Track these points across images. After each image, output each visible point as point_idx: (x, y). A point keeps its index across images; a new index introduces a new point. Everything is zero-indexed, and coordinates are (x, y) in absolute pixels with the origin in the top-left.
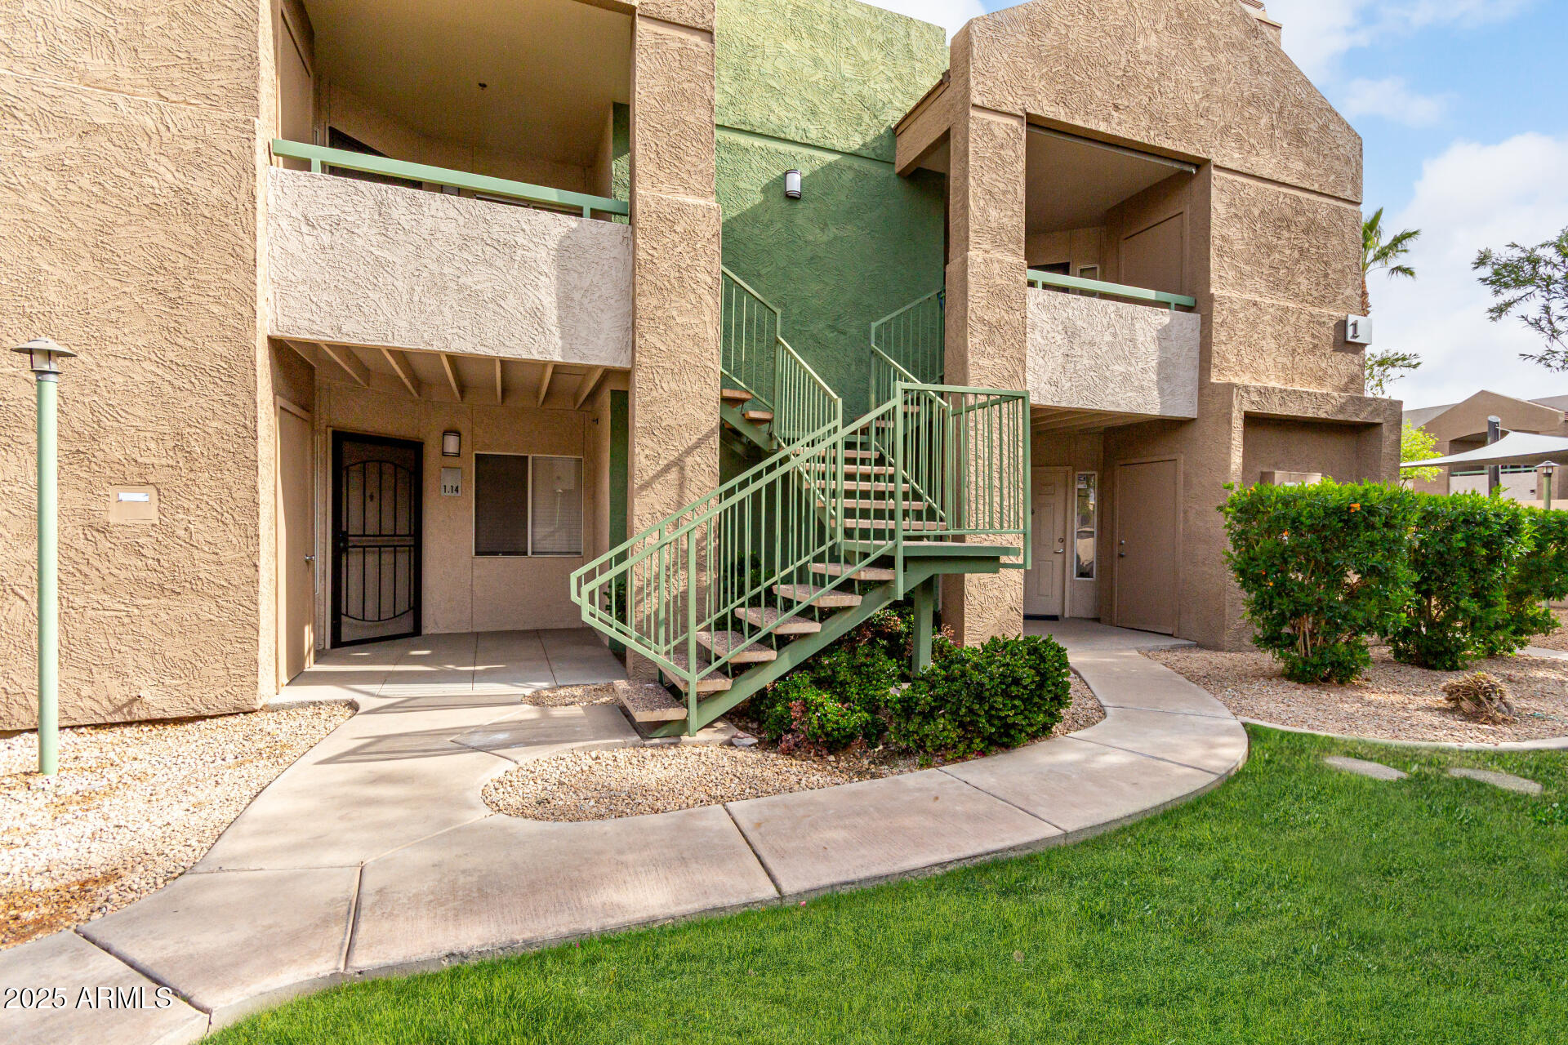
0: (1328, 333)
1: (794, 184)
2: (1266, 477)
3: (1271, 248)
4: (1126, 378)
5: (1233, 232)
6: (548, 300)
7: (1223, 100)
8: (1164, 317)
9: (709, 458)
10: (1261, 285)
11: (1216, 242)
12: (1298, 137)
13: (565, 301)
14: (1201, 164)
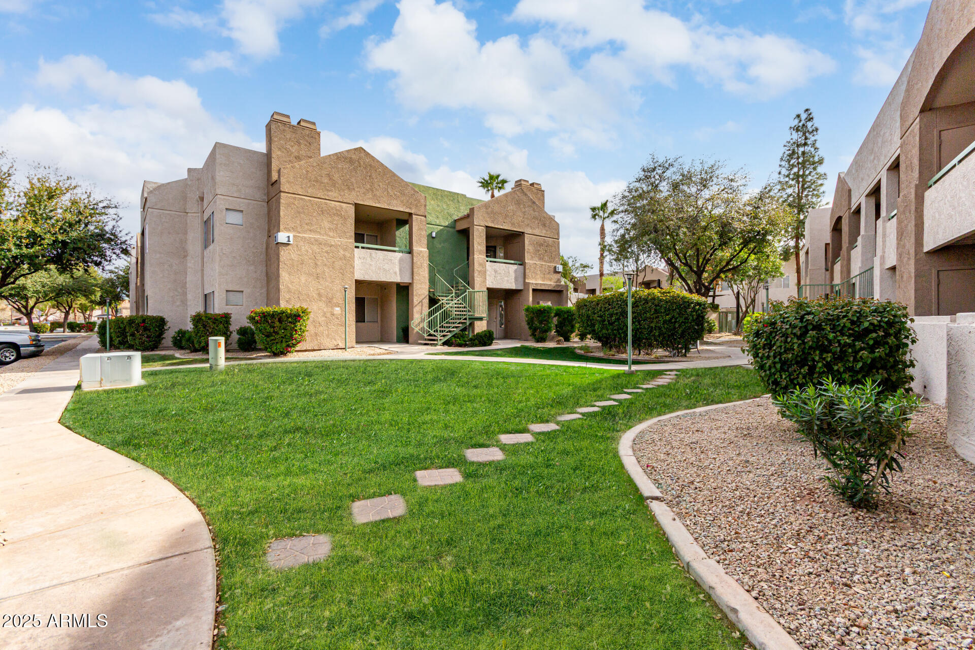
0: (552, 269)
1: (434, 235)
2: (538, 303)
3: (539, 251)
4: (508, 281)
5: (530, 248)
6: (397, 270)
7: (527, 218)
8: (515, 267)
9: (426, 301)
10: (537, 259)
11: (526, 250)
12: (544, 225)
13: (400, 270)
14: (523, 233)
